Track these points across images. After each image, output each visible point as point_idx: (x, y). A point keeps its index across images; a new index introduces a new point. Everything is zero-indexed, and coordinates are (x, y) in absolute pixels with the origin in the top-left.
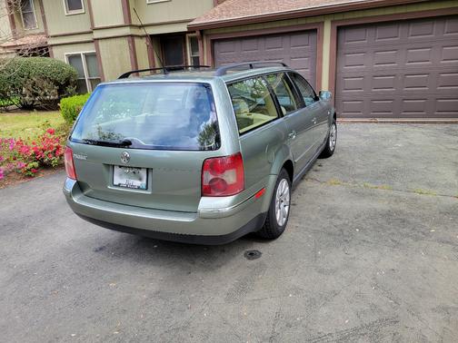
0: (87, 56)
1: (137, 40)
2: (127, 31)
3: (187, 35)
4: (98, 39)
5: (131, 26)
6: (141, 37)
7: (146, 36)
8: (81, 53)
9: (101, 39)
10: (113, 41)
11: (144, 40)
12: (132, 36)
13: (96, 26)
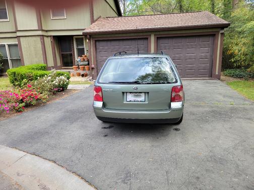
0: (9, 46)
1: (45, 38)
2: (40, 33)
3: (74, 37)
4: (20, 36)
5: (42, 30)
6: (47, 36)
7: (51, 36)
8: (6, 44)
9: (22, 36)
10: (30, 38)
11: (49, 39)
12: (43, 36)
13: (19, 29)
